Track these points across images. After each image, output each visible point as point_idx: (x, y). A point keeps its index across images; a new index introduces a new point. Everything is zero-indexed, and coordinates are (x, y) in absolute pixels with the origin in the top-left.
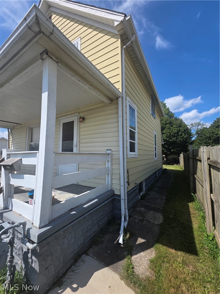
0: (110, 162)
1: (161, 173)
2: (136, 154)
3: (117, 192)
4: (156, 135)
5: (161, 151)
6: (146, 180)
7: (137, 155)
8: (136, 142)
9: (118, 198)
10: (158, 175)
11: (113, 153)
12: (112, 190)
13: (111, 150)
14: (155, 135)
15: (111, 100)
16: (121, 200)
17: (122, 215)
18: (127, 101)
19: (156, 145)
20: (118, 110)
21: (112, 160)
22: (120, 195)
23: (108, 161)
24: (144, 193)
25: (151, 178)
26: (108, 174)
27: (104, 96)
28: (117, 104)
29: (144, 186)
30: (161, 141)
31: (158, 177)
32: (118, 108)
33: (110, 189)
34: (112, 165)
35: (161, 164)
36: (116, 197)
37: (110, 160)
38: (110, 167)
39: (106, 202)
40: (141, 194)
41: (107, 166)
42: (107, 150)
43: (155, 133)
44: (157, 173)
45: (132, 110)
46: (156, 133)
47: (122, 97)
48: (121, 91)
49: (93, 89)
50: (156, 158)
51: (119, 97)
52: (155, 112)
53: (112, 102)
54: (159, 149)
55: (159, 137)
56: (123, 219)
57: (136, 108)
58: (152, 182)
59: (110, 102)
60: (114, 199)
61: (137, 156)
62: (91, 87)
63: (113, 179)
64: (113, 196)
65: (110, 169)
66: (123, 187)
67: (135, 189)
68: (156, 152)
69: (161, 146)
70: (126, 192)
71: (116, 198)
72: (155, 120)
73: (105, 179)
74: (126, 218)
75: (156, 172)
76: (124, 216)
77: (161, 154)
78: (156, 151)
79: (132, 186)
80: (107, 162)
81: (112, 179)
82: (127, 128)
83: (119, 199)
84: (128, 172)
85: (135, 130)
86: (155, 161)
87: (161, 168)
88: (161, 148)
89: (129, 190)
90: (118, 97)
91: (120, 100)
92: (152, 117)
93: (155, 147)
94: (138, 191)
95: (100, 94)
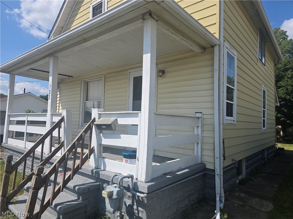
0: (200, 128)
1: (273, 154)
2: (234, 119)
3: (209, 166)
4: (266, 91)
5: (274, 118)
6: (248, 159)
7: (236, 121)
8: (235, 103)
9: (212, 173)
10: (267, 155)
11: (205, 117)
12: (203, 163)
13: (201, 113)
14: (264, 92)
15: (204, 48)
16: (214, 176)
17: (217, 195)
18: (225, 47)
19: (264, 107)
20: (214, 61)
21: (203, 125)
22: (214, 170)
23: (198, 127)
24: (244, 177)
25: (256, 158)
26: (197, 143)
27: (196, 45)
28: (213, 53)
29: (244, 168)
30: (274, 101)
31: (266, 160)
32: (213, 59)
33: (200, 162)
34: (203, 131)
35: (274, 139)
36: (208, 171)
37: (200, 125)
38: (200, 134)
39: (197, 175)
40: (240, 178)
41: (196, 133)
42: (196, 113)
43: (263, 88)
44: (266, 152)
45: (230, 58)
46: (266, 89)
47: (219, 45)
48: (218, 37)
49: (186, 40)
50: (264, 128)
51: (216, 45)
52: (265, 53)
53: (205, 50)
54: (271, 114)
55: (271, 95)
56: (218, 199)
57: (236, 54)
58: (256, 164)
59: (203, 51)
60: (205, 175)
61: (235, 123)
62: (183, 38)
63: (204, 150)
64: (203, 171)
65: (200, 136)
66: (218, 159)
67: (232, 166)
68: (265, 119)
69: (274, 110)
70: (222, 167)
71: (207, 173)
72: (265, 67)
73: (193, 150)
74: (221, 199)
75: (263, 150)
76: (219, 195)
77: (274, 122)
78: (264, 117)
79: (228, 162)
80: (196, 128)
81: (202, 150)
82: (224, 85)
83: (213, 175)
84: (223, 142)
85: (234, 87)
86: (263, 134)
87: (274, 146)
88: (274, 113)
89: (225, 165)
90: (213, 45)
91: (216, 49)
92: (259, 63)
93: (264, 111)
94: (235, 171)
95: (191, 43)
